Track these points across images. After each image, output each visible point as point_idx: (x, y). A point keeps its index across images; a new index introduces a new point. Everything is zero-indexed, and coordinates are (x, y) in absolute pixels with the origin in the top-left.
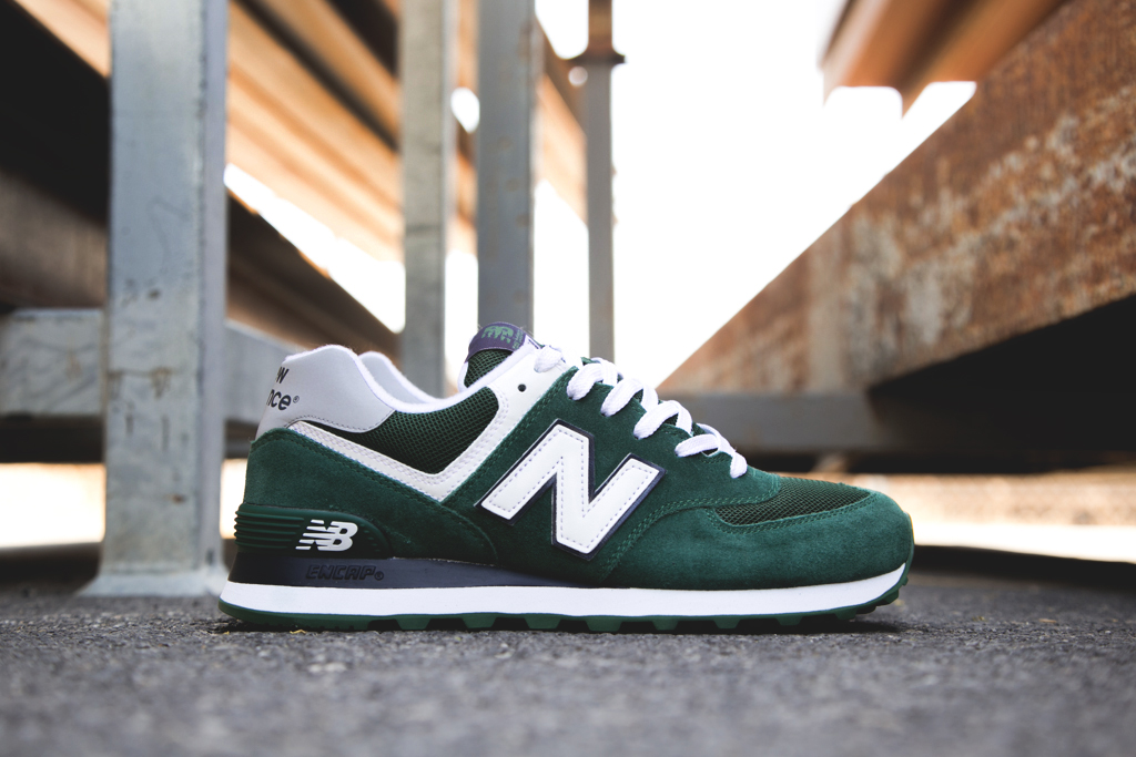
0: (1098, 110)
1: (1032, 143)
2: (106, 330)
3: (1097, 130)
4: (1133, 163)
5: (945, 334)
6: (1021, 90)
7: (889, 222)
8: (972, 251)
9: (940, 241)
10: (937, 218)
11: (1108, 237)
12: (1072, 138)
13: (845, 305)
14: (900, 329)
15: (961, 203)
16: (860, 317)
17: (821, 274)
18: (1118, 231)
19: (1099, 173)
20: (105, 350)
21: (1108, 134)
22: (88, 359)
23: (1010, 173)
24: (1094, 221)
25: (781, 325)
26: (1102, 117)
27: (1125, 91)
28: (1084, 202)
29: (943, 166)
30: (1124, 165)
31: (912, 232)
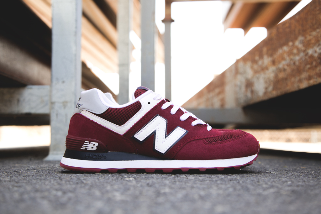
0: (310, 35)
1: (291, 44)
2: (51, 91)
3: (310, 40)
4: (320, 49)
5: (265, 93)
6: (288, 30)
7: (249, 64)
8: (273, 72)
9: (264, 69)
10: (263, 63)
11: (313, 68)
12: (302, 42)
13: (236, 85)
14: (252, 92)
15: (270, 59)
16: (240, 88)
17: (229, 77)
18: (316, 67)
19: (310, 52)
20: (51, 96)
21: (313, 41)
22: (46, 99)
23: (284, 52)
24: (309, 64)
25: (217, 90)
26: (311, 37)
27: (318, 30)
28: (306, 59)
29: (265, 50)
30: (318, 50)
31: (256, 67)
